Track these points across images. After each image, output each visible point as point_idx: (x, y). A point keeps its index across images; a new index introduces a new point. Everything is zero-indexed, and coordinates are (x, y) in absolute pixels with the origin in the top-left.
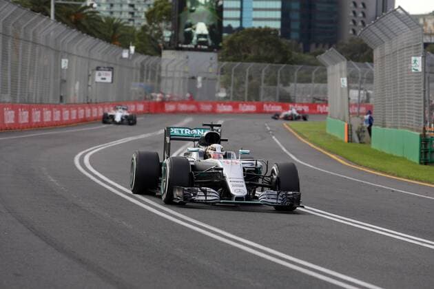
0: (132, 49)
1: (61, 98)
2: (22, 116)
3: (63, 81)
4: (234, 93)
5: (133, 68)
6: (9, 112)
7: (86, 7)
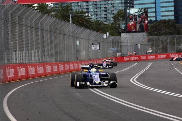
0: (108, 33)
2: (61, 68)
3: (78, 51)
5: (108, 42)
6: (55, 66)
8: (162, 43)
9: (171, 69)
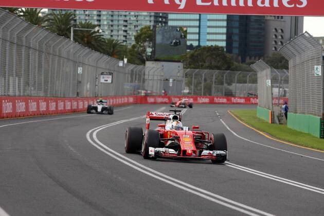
0: (126, 60)
1: (78, 94)
2: (51, 106)
3: (79, 82)
4: (194, 90)
5: (125, 73)
6: (43, 103)
7: (95, 32)
8: (205, 80)
9: (214, 121)
